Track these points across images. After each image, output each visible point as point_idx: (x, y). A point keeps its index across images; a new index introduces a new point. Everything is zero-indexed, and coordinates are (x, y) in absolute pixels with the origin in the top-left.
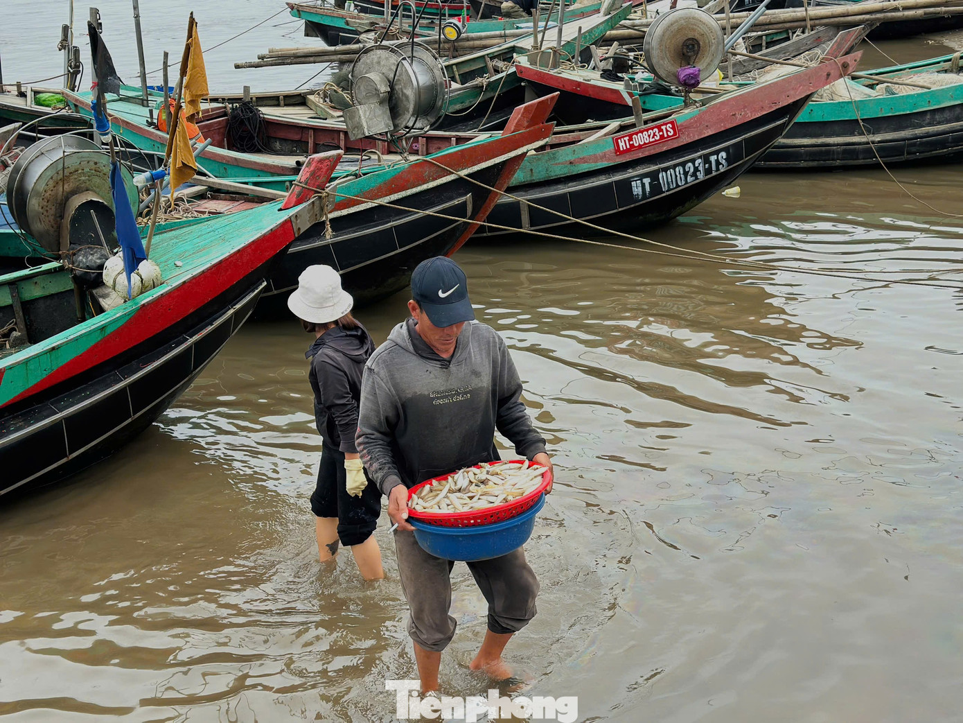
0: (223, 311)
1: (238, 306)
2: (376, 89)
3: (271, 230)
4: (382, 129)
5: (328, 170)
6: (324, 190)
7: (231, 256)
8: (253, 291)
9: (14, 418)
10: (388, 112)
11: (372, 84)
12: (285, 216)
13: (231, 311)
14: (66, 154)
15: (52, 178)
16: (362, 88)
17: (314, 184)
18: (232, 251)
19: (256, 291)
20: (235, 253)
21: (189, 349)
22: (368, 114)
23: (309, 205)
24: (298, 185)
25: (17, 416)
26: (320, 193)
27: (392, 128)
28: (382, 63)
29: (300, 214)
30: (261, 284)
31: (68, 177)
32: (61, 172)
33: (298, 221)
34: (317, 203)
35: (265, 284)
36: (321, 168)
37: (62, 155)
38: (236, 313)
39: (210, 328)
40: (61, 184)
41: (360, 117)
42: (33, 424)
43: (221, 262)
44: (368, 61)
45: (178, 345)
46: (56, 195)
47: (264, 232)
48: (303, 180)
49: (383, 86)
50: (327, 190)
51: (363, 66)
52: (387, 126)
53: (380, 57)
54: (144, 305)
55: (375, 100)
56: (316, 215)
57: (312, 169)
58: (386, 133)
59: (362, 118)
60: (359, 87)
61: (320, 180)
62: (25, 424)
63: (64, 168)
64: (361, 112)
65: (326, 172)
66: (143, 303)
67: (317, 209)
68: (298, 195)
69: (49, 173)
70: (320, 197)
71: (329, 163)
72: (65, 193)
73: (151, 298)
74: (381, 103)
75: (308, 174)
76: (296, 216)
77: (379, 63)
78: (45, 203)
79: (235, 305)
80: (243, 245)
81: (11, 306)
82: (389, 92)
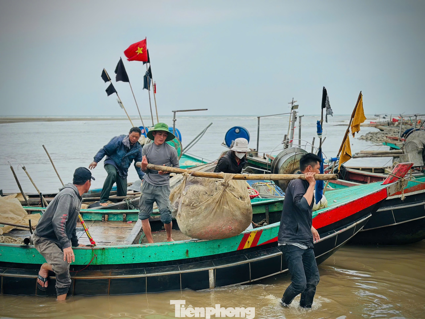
0: (351, 223)
1: (358, 222)
2: (417, 147)
3: (377, 191)
4: (419, 165)
5: (406, 169)
6: (403, 178)
7: (358, 200)
8: (365, 217)
9: (263, 251)
10: (422, 158)
11: (415, 144)
12: (384, 187)
13: (355, 224)
14: (297, 153)
15: (289, 162)
16: (410, 146)
17: (399, 175)
18: (359, 198)
19: (367, 218)
20: (360, 199)
21: (335, 236)
22: (412, 157)
23: (395, 184)
24: (391, 175)
25: (264, 251)
26: (401, 179)
27: (423, 165)
28: (420, 136)
29: (391, 186)
30: (369, 215)
31: (296, 163)
32: (293, 161)
33: (390, 190)
34: (399, 183)
35: (371, 215)
36: (403, 169)
37: (295, 154)
38: (357, 225)
39: (345, 229)
40: (293, 165)
41: (408, 158)
42: (270, 254)
43: (354, 201)
44: (413, 136)
45: (331, 233)
46: (290, 169)
47: (374, 192)
48: (394, 173)
49: (420, 146)
50: (405, 178)
51: (410, 138)
52: (421, 163)
53: (419, 134)
54: (319, 214)
55: (417, 152)
56: (398, 188)
57: (399, 168)
58: (419, 167)
59: (409, 158)
60: (408, 146)
61: (402, 174)
62: (267, 254)
63: (295, 159)
64: (409, 156)
65: (405, 171)
66: (319, 213)
67: (399, 186)
68: (391, 179)
69: (289, 160)
70: (401, 181)
71: (407, 167)
72: (293, 169)
73: (323, 211)
74: (419, 153)
75: (397, 170)
76: (389, 187)
77: (418, 136)
78: (285, 172)
79: (357, 222)
80: (364, 196)
81: (265, 213)
82: (423, 149)
